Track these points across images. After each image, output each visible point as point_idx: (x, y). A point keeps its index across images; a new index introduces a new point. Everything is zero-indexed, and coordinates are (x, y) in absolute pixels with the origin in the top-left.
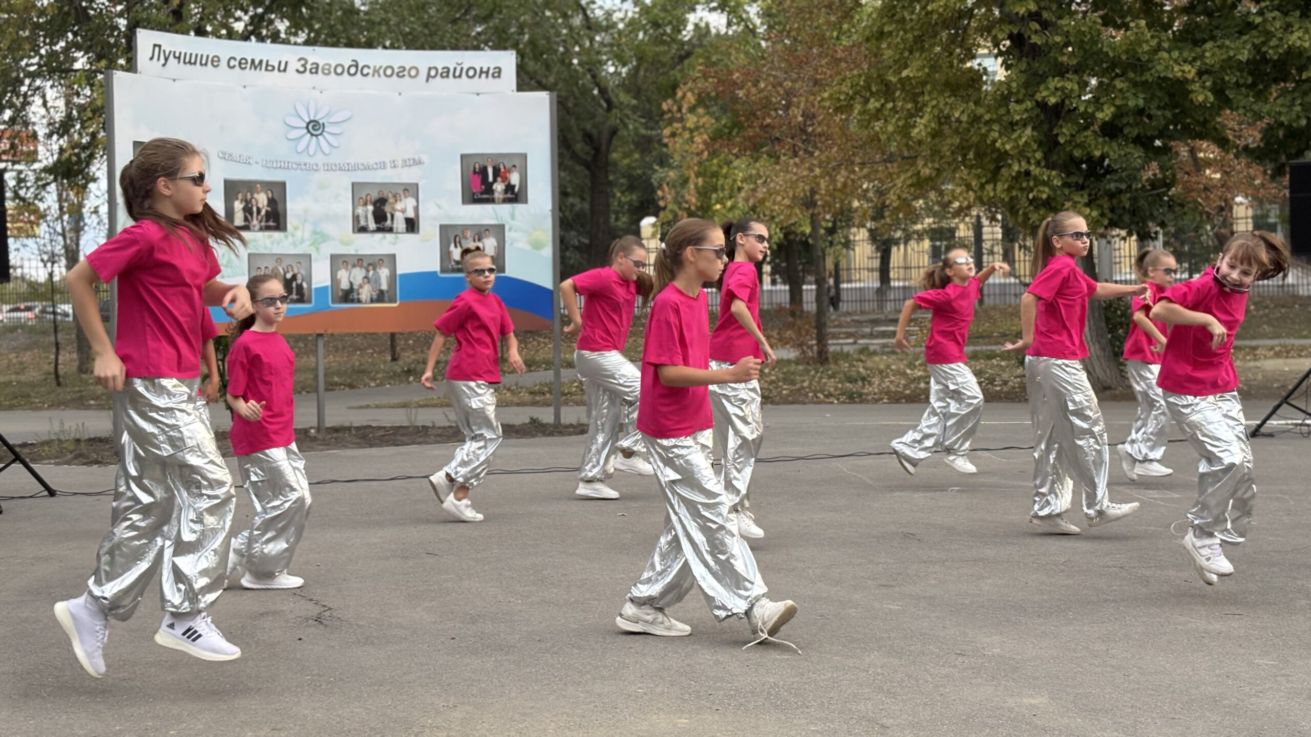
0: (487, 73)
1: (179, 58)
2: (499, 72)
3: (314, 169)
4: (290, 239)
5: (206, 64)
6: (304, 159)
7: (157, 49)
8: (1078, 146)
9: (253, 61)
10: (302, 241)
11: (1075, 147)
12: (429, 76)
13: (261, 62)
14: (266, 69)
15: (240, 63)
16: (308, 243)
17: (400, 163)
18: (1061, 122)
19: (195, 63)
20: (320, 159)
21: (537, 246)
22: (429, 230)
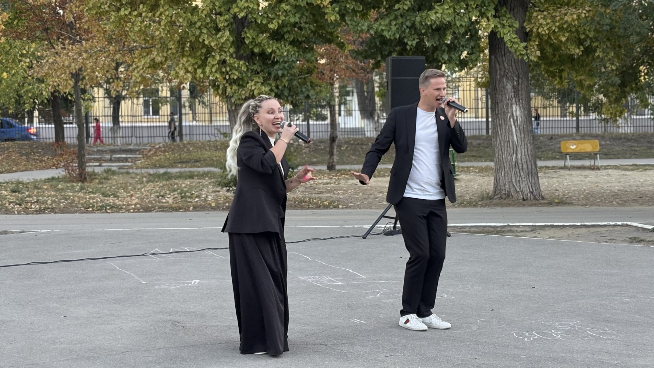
8: (256, 45)
11: (254, 46)
18: (245, 29)
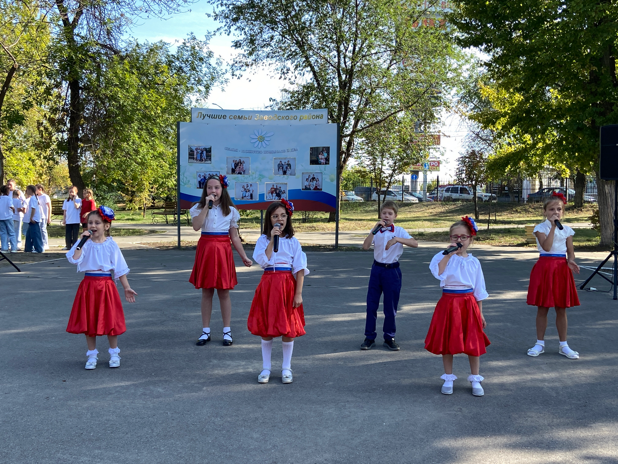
0: (319, 117)
1: (210, 116)
2: (322, 117)
3: (260, 152)
4: (251, 176)
5: (221, 118)
6: (257, 149)
7: (200, 114)
9: (239, 116)
10: (255, 178)
12: (300, 119)
13: (242, 116)
14: (244, 119)
15: (234, 117)
16: (257, 178)
17: (290, 150)
19: (216, 118)
20: (262, 149)
21: (332, 181)
22: (299, 174)
